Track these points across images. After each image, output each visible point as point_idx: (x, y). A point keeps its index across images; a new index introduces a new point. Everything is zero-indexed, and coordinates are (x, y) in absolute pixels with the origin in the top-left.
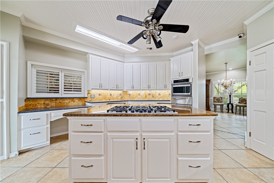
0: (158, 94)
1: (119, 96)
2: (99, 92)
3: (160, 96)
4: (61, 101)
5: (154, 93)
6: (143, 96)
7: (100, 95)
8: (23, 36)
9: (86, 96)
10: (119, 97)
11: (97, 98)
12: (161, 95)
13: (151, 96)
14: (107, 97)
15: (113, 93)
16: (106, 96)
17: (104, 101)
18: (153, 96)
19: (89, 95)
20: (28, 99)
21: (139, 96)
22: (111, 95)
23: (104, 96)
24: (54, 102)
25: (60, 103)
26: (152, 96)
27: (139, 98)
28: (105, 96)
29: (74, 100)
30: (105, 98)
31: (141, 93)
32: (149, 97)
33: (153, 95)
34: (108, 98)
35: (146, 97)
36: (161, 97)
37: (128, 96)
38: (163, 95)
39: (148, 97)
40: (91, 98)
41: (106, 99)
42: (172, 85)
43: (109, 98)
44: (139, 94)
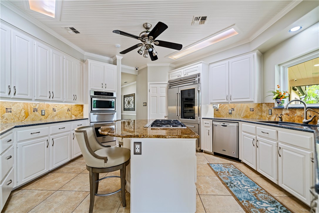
0: (52, 109)
3: (55, 112)
5: (45, 108)
6: (20, 113)
12: (57, 111)
13: (38, 113)
18: (43, 114)
21: (6, 113)
26: (41, 113)
27: (7, 119)
31: (12, 108)
32: (35, 115)
33: (43, 112)
35: (27, 115)
36: (56, 115)
38: (59, 111)
39: (33, 116)
42: (92, 97)
44: (9, 110)
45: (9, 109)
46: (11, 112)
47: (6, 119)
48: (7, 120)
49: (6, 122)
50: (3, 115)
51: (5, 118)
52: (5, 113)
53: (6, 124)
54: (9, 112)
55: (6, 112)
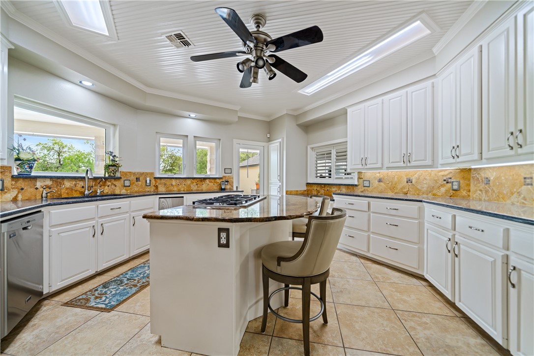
1: (442, 186)
2: (378, 174)
4: (328, 189)
7: (380, 181)
8: (297, 125)
9: (356, 183)
10: (439, 188)
11: (375, 188)
14: (399, 187)
15: (416, 176)
16: (396, 184)
17: (390, 195)
19: (361, 181)
20: (308, 184)
21: (524, 187)
22: (409, 181)
23: (390, 184)
24: (323, 189)
25: (328, 192)
28: (394, 183)
29: (340, 188)
30: (392, 189)
34: (402, 189)
37: (481, 188)
40: (364, 187)
41: (395, 191)
43: (405, 190)
44: (528, 181)
45: (528, 178)
46: (532, 185)
47: (524, 197)
48: (525, 200)
49: (523, 203)
50: (519, 190)
51: (522, 196)
52: (522, 186)
53: (523, 207)
54: (528, 184)
55: (525, 185)
